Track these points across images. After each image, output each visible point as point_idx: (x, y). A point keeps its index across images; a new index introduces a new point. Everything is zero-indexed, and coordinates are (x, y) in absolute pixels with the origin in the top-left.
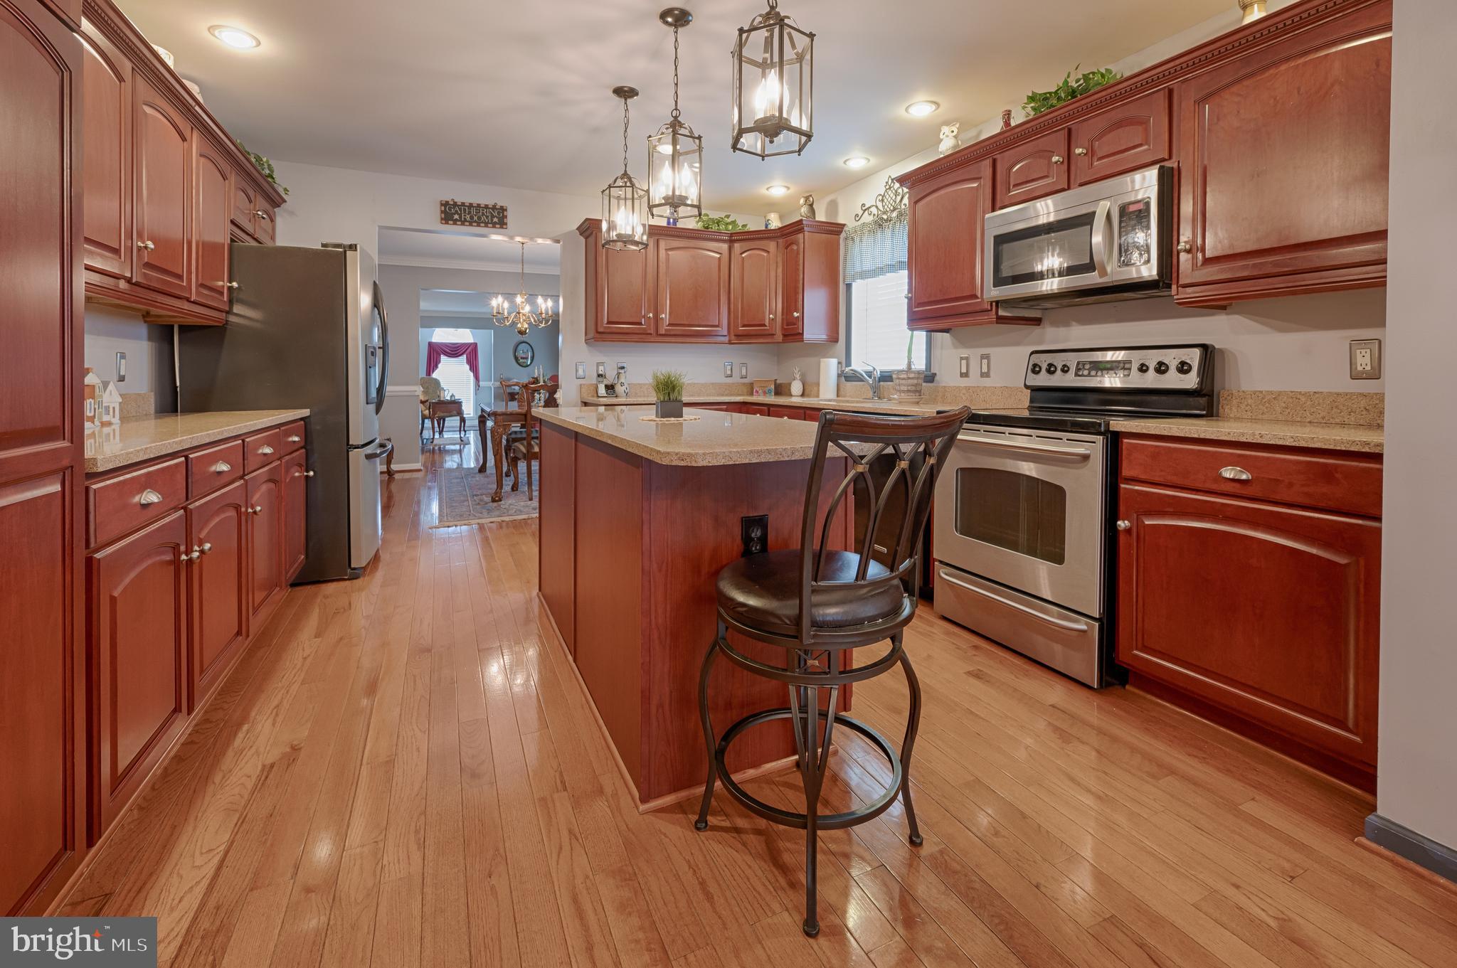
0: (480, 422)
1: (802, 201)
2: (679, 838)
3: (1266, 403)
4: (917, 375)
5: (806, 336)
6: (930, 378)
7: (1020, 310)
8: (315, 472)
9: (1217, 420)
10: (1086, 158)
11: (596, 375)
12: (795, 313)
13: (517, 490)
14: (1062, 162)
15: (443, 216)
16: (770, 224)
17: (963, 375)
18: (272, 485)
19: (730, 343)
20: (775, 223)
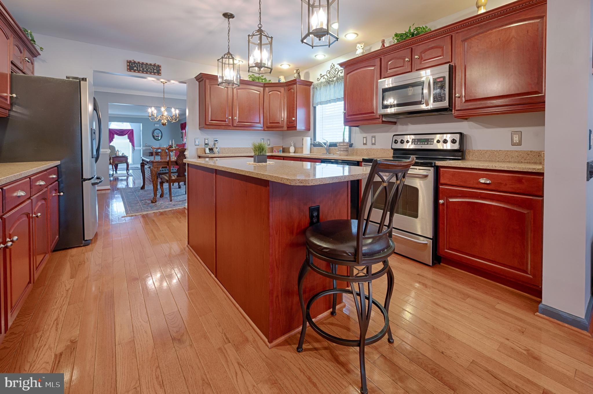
0: (141, 166)
1: (295, 71)
2: (291, 358)
3: (482, 155)
4: (347, 144)
5: (298, 128)
6: (351, 145)
7: (389, 118)
8: (63, 193)
9: (465, 161)
10: (419, 60)
11: (204, 144)
12: (293, 118)
13: (163, 197)
14: (409, 61)
15: (128, 67)
16: (280, 80)
17: (364, 144)
18: (43, 202)
19: (264, 130)
20: (283, 80)
